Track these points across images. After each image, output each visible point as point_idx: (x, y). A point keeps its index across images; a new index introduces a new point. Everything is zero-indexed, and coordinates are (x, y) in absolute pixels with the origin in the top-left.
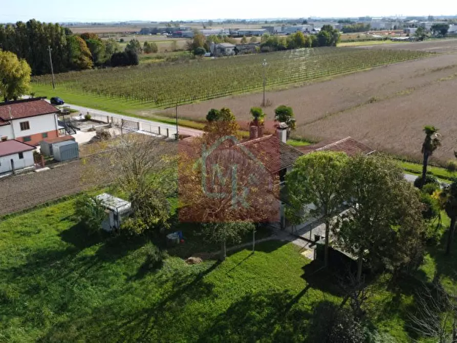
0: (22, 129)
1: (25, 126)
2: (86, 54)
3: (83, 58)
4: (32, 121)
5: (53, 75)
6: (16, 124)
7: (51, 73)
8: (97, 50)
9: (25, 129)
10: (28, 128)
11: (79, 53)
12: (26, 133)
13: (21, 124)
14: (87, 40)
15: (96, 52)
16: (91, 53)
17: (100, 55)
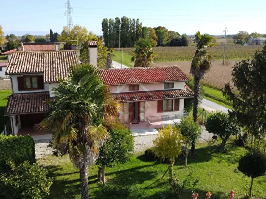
2: (154, 38)
5: (120, 47)
14: (158, 30)
15: (162, 37)
16: (158, 37)
17: (164, 39)
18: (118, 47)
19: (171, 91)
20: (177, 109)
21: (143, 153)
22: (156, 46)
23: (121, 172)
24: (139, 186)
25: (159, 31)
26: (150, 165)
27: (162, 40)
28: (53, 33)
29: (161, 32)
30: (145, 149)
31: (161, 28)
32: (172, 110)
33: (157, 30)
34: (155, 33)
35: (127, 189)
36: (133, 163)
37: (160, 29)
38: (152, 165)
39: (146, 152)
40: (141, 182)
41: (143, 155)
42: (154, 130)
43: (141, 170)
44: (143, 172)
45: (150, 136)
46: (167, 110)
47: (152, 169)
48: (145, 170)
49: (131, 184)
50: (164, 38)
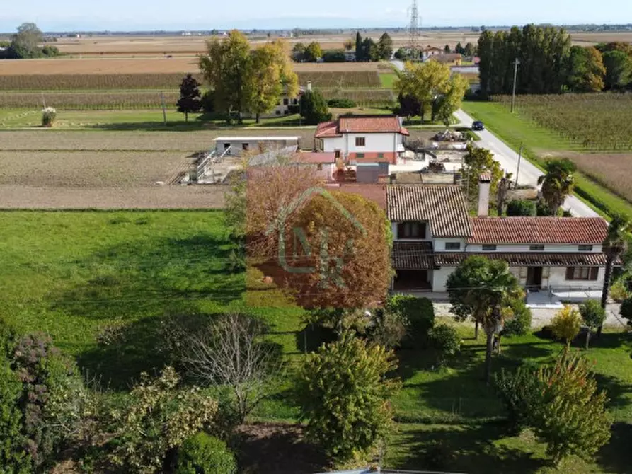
0: (357, 144)
1: (360, 142)
2: (597, 72)
3: (590, 77)
4: (368, 138)
5: (514, 96)
6: (352, 138)
7: (512, 94)
8: (621, 67)
9: (361, 145)
10: (364, 144)
11: (584, 69)
12: (360, 149)
13: (357, 139)
14: (609, 53)
15: (617, 69)
16: (607, 69)
17: (623, 73)
18: (510, 93)
19: (588, 254)
20: (594, 277)
21: (540, 329)
22: (599, 90)
23: (515, 345)
24: (532, 360)
25: (612, 54)
26: (546, 343)
27: (616, 75)
28: (363, 41)
29: (616, 57)
30: (543, 326)
31: (617, 47)
32: (586, 279)
33: (606, 50)
34: (601, 59)
35: (520, 360)
36: (528, 339)
37: (615, 48)
38: (549, 343)
39: (544, 329)
40: (535, 356)
41: (540, 332)
42: (558, 303)
43: (536, 346)
44: (537, 349)
45: (552, 310)
46: (580, 278)
47: (549, 347)
48: (541, 347)
49: (525, 356)
50: (622, 70)
